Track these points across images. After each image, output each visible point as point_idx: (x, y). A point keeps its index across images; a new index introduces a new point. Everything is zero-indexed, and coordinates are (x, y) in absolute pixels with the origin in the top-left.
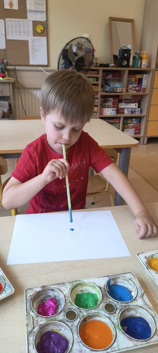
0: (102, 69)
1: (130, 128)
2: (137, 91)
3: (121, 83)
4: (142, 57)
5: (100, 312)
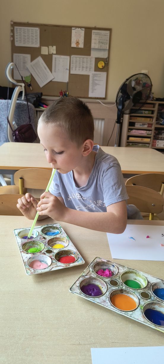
0: (158, 103)
5: (136, 293)
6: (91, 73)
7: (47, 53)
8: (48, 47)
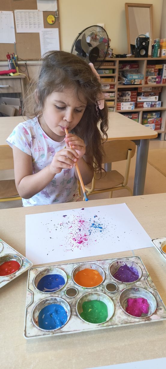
0: (118, 59)
1: (149, 123)
2: (157, 82)
3: (139, 74)
4: (161, 45)
6: (41, 30)
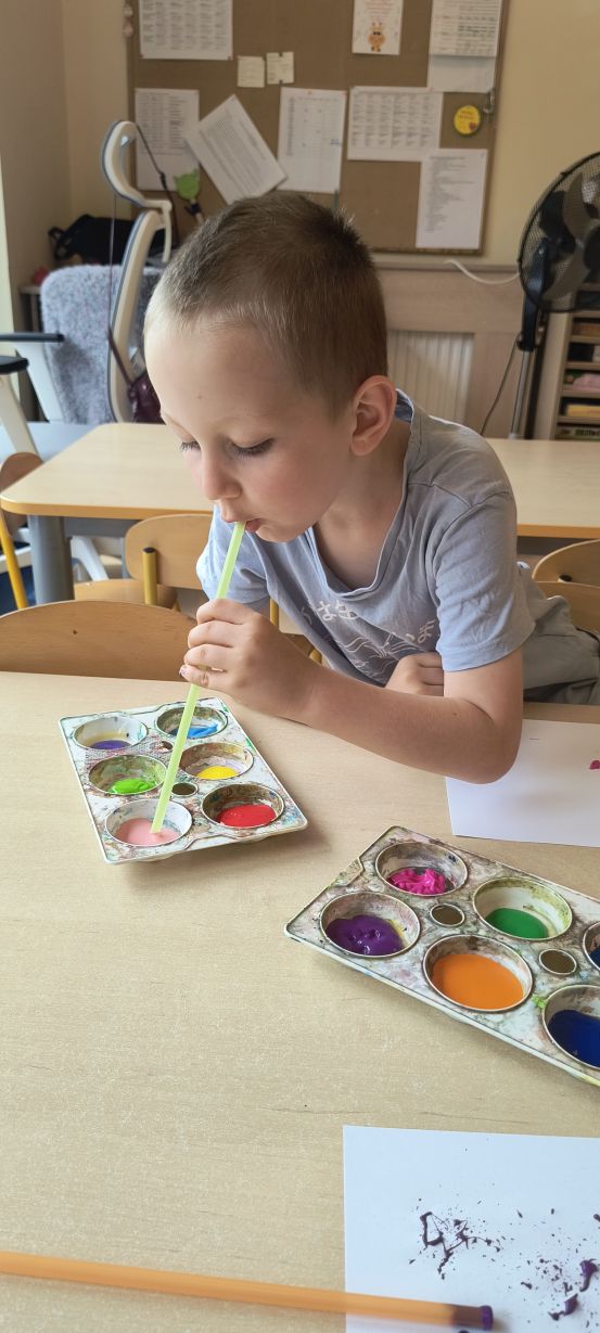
5: (524, 953)
6: (427, 153)
7: (261, 84)
8: (265, 59)
